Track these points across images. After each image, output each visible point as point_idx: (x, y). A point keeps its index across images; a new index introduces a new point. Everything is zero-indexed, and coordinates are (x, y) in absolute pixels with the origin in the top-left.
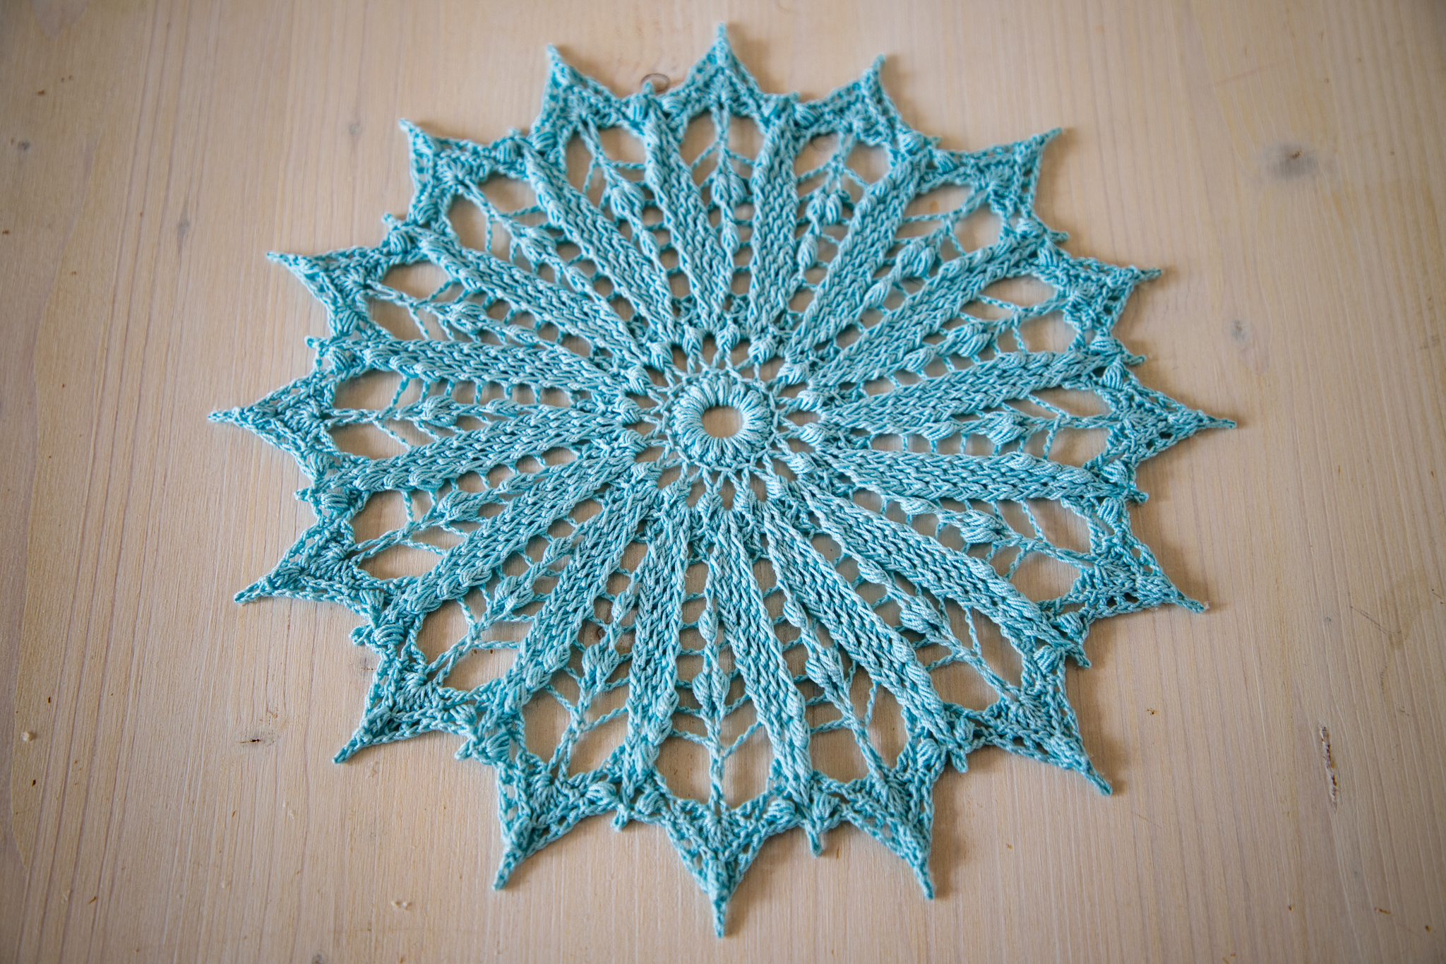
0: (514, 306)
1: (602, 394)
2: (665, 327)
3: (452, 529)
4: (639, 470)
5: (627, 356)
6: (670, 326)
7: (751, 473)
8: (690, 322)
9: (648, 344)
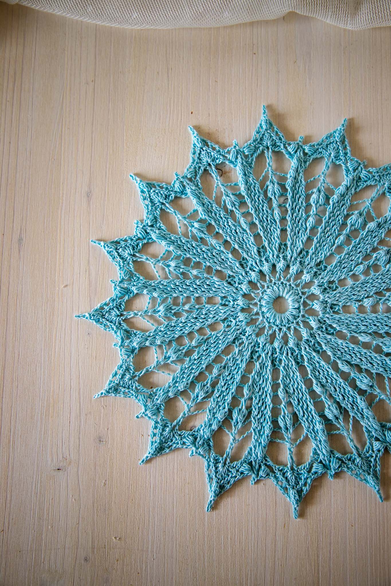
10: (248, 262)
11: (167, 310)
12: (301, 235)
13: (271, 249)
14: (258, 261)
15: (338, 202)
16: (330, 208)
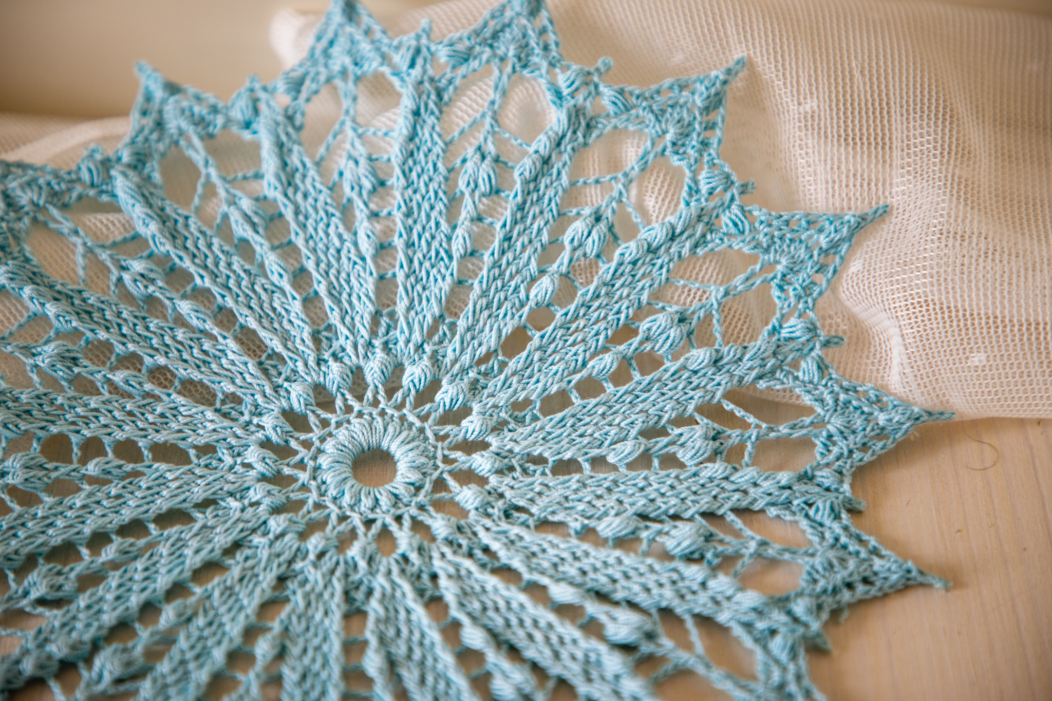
0: (119, 349)
1: (231, 448)
2: (306, 365)
3: (40, 610)
4: (276, 524)
5: (259, 399)
6: (312, 362)
7: (413, 518)
8: (335, 356)
9: (286, 384)
10: (337, 339)
11: (62, 357)
12: (506, 315)
13: (408, 323)
14: (361, 342)
15: (634, 263)
16: (605, 269)
